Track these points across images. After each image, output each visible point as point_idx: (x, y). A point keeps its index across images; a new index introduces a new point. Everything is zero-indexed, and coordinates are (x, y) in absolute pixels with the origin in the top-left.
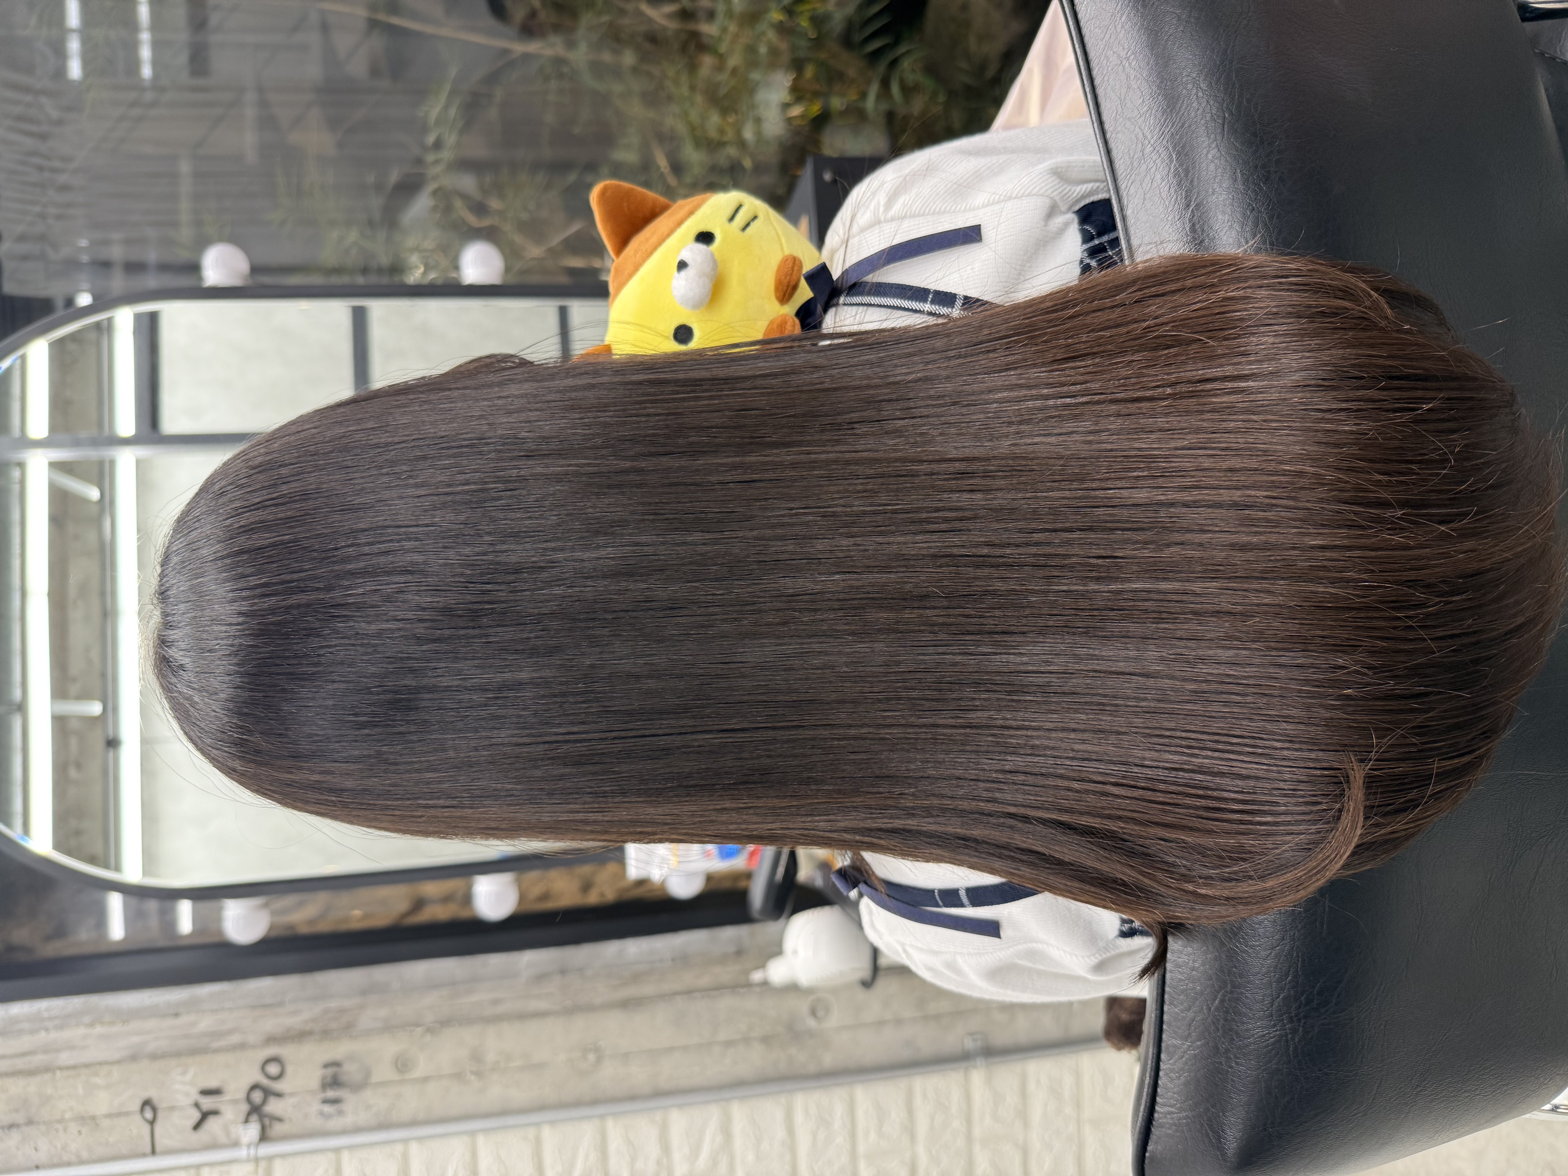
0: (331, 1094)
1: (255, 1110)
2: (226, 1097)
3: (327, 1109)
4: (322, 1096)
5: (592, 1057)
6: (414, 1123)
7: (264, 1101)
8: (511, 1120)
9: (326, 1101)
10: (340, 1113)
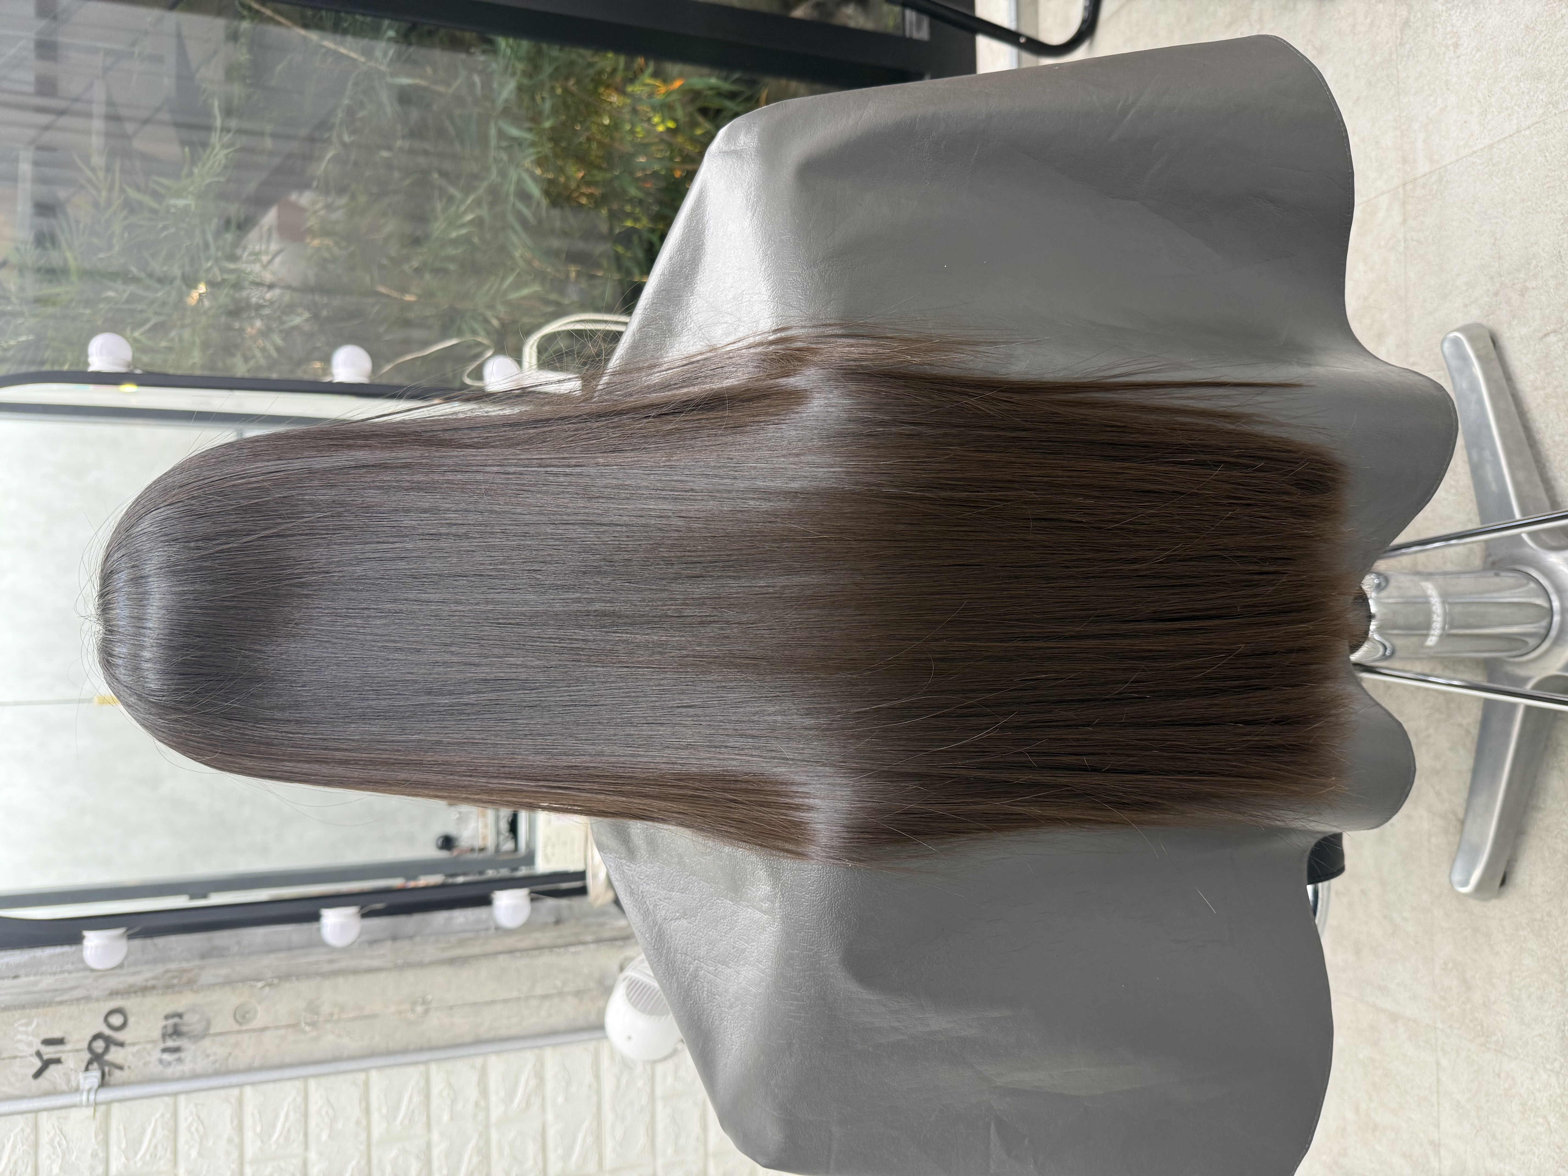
0: (170, 1043)
1: (96, 1058)
2: (67, 1047)
3: (167, 1057)
4: (162, 1046)
5: (419, 1009)
6: (249, 1070)
7: (107, 1050)
8: (342, 1066)
9: (165, 1050)
10: (179, 1060)
